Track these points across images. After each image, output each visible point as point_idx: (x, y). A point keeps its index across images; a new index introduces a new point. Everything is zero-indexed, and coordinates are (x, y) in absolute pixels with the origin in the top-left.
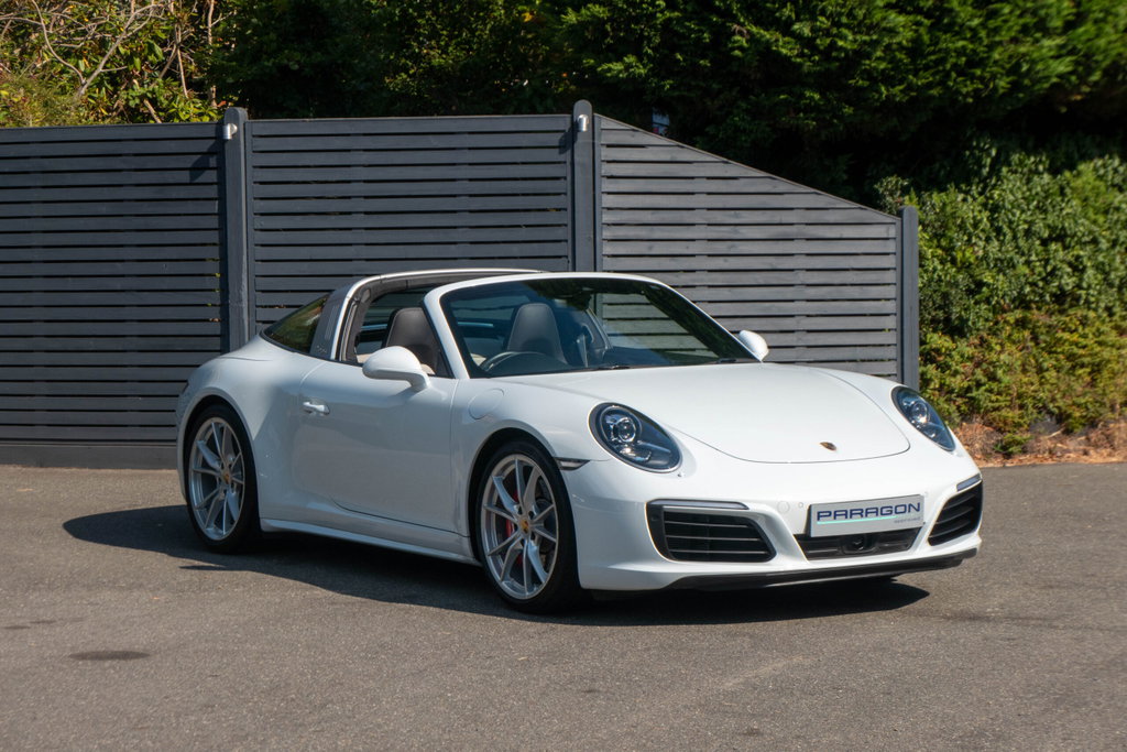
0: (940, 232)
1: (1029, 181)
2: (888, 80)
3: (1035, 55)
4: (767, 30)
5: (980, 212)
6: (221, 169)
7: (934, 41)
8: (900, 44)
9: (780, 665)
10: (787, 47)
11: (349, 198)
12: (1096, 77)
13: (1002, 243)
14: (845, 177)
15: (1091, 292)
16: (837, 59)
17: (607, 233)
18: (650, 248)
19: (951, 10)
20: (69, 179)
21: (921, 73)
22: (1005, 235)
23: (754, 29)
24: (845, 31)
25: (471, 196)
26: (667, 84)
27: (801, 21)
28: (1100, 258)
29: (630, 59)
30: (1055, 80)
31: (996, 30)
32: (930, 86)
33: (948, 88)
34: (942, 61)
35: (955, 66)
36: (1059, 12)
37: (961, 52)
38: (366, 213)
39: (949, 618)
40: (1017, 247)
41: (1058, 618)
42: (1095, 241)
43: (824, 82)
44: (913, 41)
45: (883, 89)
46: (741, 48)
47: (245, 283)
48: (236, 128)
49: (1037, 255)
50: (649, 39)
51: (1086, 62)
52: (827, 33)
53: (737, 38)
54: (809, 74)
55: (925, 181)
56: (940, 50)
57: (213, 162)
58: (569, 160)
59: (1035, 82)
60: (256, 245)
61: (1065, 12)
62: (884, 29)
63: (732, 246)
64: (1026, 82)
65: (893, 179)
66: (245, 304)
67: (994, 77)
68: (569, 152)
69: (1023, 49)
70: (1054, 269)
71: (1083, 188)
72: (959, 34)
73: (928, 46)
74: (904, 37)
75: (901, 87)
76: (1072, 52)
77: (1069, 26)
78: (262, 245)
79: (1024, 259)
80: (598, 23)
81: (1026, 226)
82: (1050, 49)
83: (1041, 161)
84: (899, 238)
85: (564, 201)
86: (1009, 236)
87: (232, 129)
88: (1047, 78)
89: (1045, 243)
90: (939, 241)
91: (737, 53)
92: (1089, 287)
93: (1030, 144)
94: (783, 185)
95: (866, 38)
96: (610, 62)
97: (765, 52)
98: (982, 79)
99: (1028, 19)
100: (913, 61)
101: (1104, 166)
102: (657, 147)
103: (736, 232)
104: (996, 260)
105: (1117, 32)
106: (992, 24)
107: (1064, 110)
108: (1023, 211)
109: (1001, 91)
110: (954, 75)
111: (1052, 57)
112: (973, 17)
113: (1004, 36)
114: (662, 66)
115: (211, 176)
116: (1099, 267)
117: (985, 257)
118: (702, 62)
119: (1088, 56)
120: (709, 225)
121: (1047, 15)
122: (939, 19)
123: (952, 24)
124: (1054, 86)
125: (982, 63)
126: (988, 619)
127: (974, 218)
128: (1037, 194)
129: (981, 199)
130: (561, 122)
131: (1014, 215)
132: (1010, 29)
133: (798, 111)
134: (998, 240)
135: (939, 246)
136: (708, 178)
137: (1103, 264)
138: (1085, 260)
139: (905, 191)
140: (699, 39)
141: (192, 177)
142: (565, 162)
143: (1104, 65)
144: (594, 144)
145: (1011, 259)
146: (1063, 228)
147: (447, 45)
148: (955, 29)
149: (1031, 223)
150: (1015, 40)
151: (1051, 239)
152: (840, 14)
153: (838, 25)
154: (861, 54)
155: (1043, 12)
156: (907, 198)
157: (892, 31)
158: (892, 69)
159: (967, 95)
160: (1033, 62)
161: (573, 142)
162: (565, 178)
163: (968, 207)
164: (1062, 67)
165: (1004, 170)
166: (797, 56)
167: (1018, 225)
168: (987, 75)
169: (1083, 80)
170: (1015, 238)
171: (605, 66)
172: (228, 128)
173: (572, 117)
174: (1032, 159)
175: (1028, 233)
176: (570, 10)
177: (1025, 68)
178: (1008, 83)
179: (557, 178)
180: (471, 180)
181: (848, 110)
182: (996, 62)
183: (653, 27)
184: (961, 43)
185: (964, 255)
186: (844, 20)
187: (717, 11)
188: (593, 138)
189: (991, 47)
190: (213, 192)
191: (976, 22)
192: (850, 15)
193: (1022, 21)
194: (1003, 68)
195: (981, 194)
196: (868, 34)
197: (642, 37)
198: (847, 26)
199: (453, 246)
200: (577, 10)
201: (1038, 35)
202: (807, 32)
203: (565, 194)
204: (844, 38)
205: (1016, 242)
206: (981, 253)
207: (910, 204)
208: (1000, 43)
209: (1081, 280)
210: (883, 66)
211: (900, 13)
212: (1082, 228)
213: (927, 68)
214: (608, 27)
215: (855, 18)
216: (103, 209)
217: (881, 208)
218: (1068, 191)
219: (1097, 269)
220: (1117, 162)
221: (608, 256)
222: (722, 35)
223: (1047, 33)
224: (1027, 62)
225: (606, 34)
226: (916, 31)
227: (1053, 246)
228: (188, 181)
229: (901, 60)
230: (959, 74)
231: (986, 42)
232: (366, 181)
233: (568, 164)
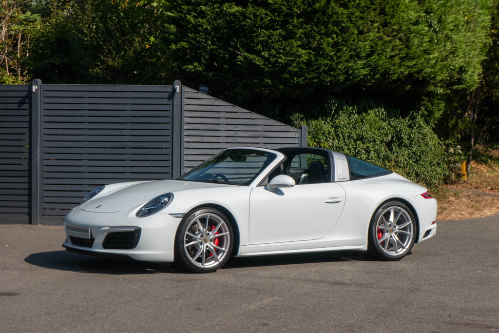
0: (315, 135)
1: (350, 116)
2: (298, 76)
3: (355, 67)
4: (251, 55)
5: (331, 128)
6: (30, 104)
7: (316, 61)
8: (303, 61)
9: (270, 300)
10: (259, 62)
11: (82, 116)
12: (378, 76)
13: (339, 140)
14: (279, 113)
15: (373, 161)
16: (278, 66)
17: (186, 133)
18: (203, 139)
19: (323, 48)
21: (310, 73)
22: (340, 137)
23: (246, 54)
24: (282, 56)
25: (131, 117)
26: (210, 74)
27: (264, 51)
28: (376, 148)
29: (196, 64)
30: (362, 77)
31: (340, 57)
32: (313, 78)
33: (321, 79)
34: (319, 68)
35: (324, 70)
36: (364, 50)
37: (327, 65)
39: (331, 284)
40: (345, 142)
41: (373, 284)
42: (374, 141)
43: (273, 75)
44: (308, 60)
45: (295, 79)
46: (241, 61)
47: (39, 150)
48: (37, 87)
49: (352, 146)
50: (204, 56)
51: (374, 69)
52: (275, 56)
53: (239, 57)
54: (267, 72)
55: (309, 116)
56: (318, 64)
57: (27, 100)
58: (171, 104)
59: (355, 78)
60: (44, 134)
61: (367, 50)
62: (297, 55)
63: (234, 140)
64: (351, 77)
65: (297, 114)
66: (38, 158)
67: (338, 75)
68: (171, 100)
69: (350, 65)
70: (359, 151)
71: (370, 120)
72: (326, 58)
73: (314, 62)
74: (305, 58)
75: (302, 78)
76: (369, 66)
77: (368, 56)
78: (46, 135)
79: (347, 147)
80: (184, 49)
81: (348, 134)
82: (360, 64)
83: (354, 109)
84: (300, 138)
85: (169, 120)
86: (342, 138)
87: (35, 88)
88: (359, 76)
89: (355, 141)
90: (315, 139)
91: (239, 63)
92: (372, 158)
93: (350, 102)
94: (255, 115)
95: (290, 58)
96: (188, 65)
97: (250, 63)
98: (333, 76)
99: (353, 53)
100: (308, 68)
101: (378, 111)
102: (206, 99)
103: (237, 134)
104: (336, 147)
105: (386, 58)
106: (339, 54)
107: (364, 89)
108: (347, 128)
109: (341, 81)
110: (323, 74)
111: (361, 68)
112: (331, 51)
113: (343, 59)
114: (209, 67)
115: (26, 106)
116: (376, 151)
117: (332, 146)
118: (225, 66)
119: (375, 68)
120: (226, 131)
121: (360, 51)
122: (318, 52)
123: (323, 54)
124: (361, 79)
125: (334, 70)
126: (346, 284)
127: (328, 130)
128: (353, 122)
129: (331, 123)
130: (169, 88)
131: (344, 130)
132: (345, 56)
133: (261, 87)
134: (337, 139)
135: (315, 141)
136: (226, 112)
137: (377, 150)
138: (370, 148)
139: (302, 119)
140: (224, 57)
141: (19, 107)
142: (170, 104)
143: (381, 72)
144: (181, 97)
145: (342, 147)
146: (362, 135)
147: (115, 57)
148: (325, 56)
149: (350, 133)
150: (347, 61)
151: (358, 139)
152: (280, 49)
153: (279, 53)
154: (287, 65)
155: (358, 50)
156: (302, 122)
157: (300, 56)
158: (299, 71)
159: (327, 83)
160: (354, 70)
161: (173, 97)
162: (170, 111)
163: (325, 126)
164: (364, 72)
165: (340, 112)
166: (263, 65)
167: (345, 134)
168: (336, 74)
169: (373, 77)
170: (344, 139)
171: (186, 67)
172: (34, 87)
173: (173, 87)
174: (351, 108)
175: (349, 137)
176: (173, 44)
177: (351, 72)
178: (344, 78)
179: (167, 111)
180: (132, 110)
181: (282, 87)
182: (339, 69)
183: (206, 52)
184: (326, 61)
185: (324, 145)
186: (281, 51)
187: (232, 46)
188: (181, 95)
189: (338, 63)
190: (26, 112)
191: (332, 53)
192: (284, 49)
193: (350, 53)
194: (342, 72)
195: (331, 121)
196: (290, 57)
197: (201, 56)
198: (282, 54)
199: (124, 137)
200: (176, 44)
201: (356, 59)
202: (267, 55)
203: (170, 117)
204: (281, 58)
205: (344, 140)
206: (331, 144)
207: (304, 124)
208: (342, 62)
209: (369, 156)
210: (296, 70)
211: (303, 49)
212: (369, 135)
213: (313, 71)
214: (188, 51)
215: (285, 50)
217: (293, 126)
218: (364, 120)
219: (375, 151)
220: (383, 110)
221: (187, 142)
222: (233, 56)
223: (360, 58)
224: (351, 69)
225: (187, 54)
226: (309, 56)
227: (358, 142)
228: (17, 108)
229: (303, 68)
230: (325, 74)
231: (336, 61)
232: (89, 110)
233: (171, 105)
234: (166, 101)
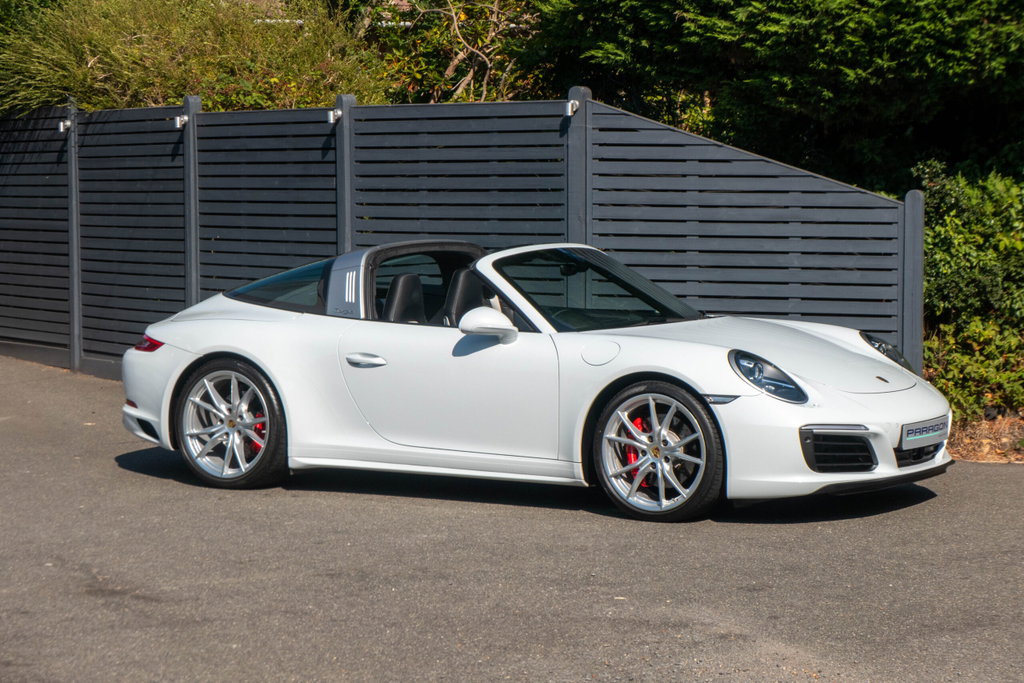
10: (727, 33)
11: (417, 176)
17: (597, 213)
20: (260, 157)
25: (499, 175)
27: (740, 7)
29: (609, 46)
38: (429, 190)
45: (851, 72)
48: (340, 112)
50: (622, 27)
54: (767, 59)
57: (333, 142)
58: (565, 144)
60: (360, 218)
65: (931, 163)
68: (565, 136)
78: (365, 218)
84: (901, 224)
85: (562, 182)
87: (335, 114)
94: (779, 168)
96: (592, 48)
102: (650, 131)
109: (997, 73)
120: (700, 206)
130: (560, 107)
136: (701, 161)
141: (324, 156)
142: (562, 145)
144: (586, 128)
150: (992, 20)
153: (773, 10)
161: (567, 126)
162: (563, 160)
168: (973, 56)
171: (588, 54)
172: (331, 113)
177: (1014, 47)
178: (1003, 64)
179: (558, 160)
180: (499, 161)
181: (828, 93)
188: (586, 122)
189: (961, 27)
190: (332, 169)
197: (615, 25)
202: (742, 16)
203: (563, 175)
204: (777, 22)
208: (973, 23)
216: (276, 183)
221: (599, 235)
228: (319, 158)
232: (429, 161)
233: (565, 147)
234: (554, 138)
